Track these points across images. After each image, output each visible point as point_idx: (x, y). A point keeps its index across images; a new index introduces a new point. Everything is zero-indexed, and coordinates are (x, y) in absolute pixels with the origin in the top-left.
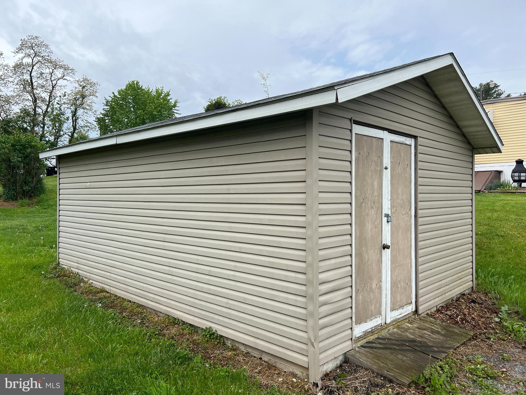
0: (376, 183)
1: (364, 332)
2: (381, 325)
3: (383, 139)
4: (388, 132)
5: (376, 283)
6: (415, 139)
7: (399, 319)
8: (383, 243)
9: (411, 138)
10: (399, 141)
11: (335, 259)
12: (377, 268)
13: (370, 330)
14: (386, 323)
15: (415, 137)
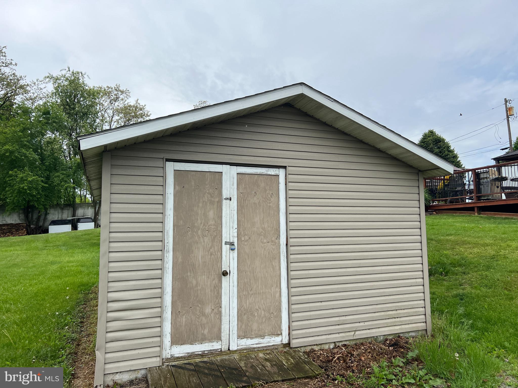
0: (211, 214)
1: (188, 353)
2: (221, 351)
3: (222, 172)
4: (230, 165)
5: (211, 308)
6: (285, 169)
7: (254, 348)
8: (223, 270)
9: (279, 168)
10: (254, 172)
11: (136, 281)
12: (214, 294)
13: (200, 353)
14: (229, 349)
15: (285, 167)
